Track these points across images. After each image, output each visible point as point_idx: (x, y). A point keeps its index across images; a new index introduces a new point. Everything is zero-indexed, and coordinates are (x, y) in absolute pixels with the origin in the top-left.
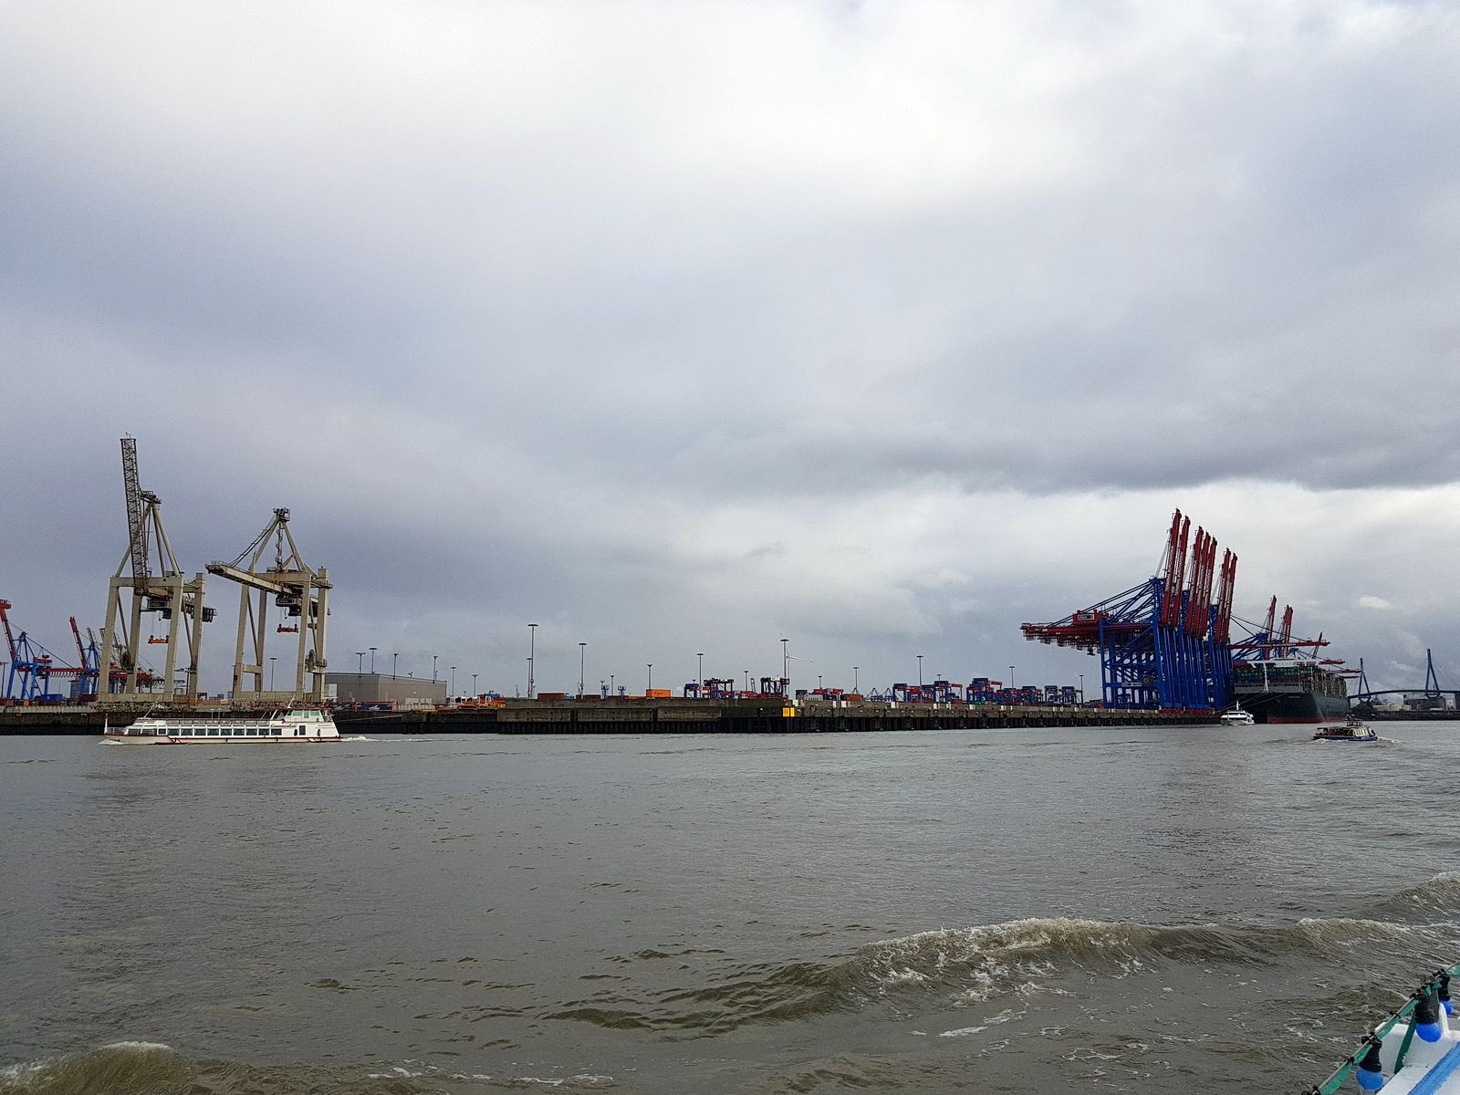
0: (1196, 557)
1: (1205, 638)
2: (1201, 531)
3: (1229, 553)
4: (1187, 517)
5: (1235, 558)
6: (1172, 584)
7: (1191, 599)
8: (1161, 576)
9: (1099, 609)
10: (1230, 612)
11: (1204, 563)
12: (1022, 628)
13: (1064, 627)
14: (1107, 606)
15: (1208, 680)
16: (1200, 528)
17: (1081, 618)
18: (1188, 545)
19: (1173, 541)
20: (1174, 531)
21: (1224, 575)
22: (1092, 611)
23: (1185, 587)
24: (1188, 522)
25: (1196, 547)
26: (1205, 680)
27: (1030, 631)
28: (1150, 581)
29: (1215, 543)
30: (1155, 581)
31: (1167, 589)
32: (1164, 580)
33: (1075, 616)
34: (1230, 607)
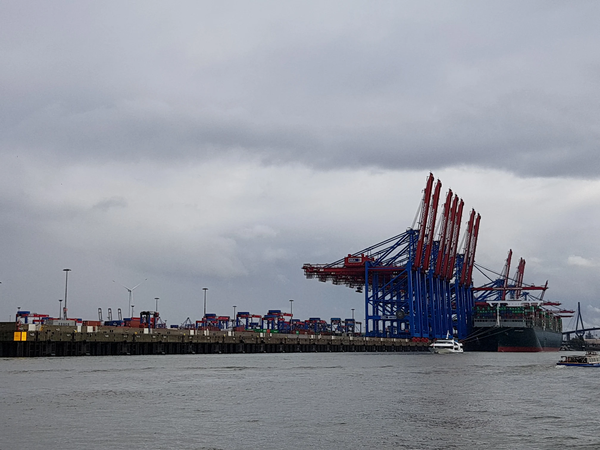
0: (446, 214)
1: (452, 281)
2: (451, 193)
3: (474, 213)
4: (439, 181)
5: (479, 217)
6: (424, 235)
7: (440, 249)
8: (416, 228)
9: (365, 254)
10: (473, 261)
11: (453, 219)
12: (304, 268)
13: (338, 268)
14: (373, 251)
15: (453, 316)
16: (450, 190)
17: (351, 260)
18: (439, 203)
19: (426, 199)
20: (428, 191)
21: (469, 230)
22: (360, 256)
23: (436, 238)
24: (439, 185)
25: (447, 205)
26: (450, 317)
27: (310, 271)
28: (407, 231)
29: (462, 204)
30: (411, 232)
31: (420, 238)
32: (418, 231)
33: (346, 259)
34: (474, 256)
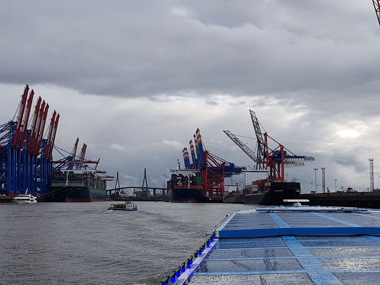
0: (36, 112)
1: (39, 157)
2: (40, 99)
3: (55, 113)
4: (33, 90)
5: (59, 116)
6: (20, 125)
7: (31, 135)
8: (15, 120)
10: (53, 144)
11: (41, 116)
15: (38, 179)
16: (40, 97)
18: (32, 105)
19: (23, 102)
20: (24, 96)
21: (52, 124)
23: (29, 128)
24: (33, 93)
25: (37, 107)
26: (36, 180)
28: (9, 123)
29: (48, 106)
30: (11, 123)
31: (17, 128)
32: (17, 123)
34: (54, 141)
